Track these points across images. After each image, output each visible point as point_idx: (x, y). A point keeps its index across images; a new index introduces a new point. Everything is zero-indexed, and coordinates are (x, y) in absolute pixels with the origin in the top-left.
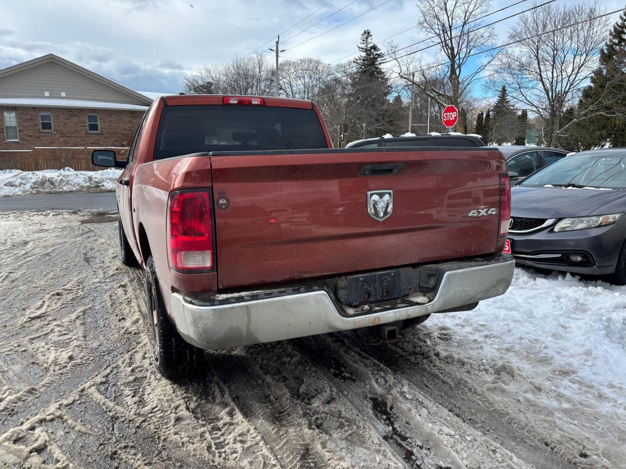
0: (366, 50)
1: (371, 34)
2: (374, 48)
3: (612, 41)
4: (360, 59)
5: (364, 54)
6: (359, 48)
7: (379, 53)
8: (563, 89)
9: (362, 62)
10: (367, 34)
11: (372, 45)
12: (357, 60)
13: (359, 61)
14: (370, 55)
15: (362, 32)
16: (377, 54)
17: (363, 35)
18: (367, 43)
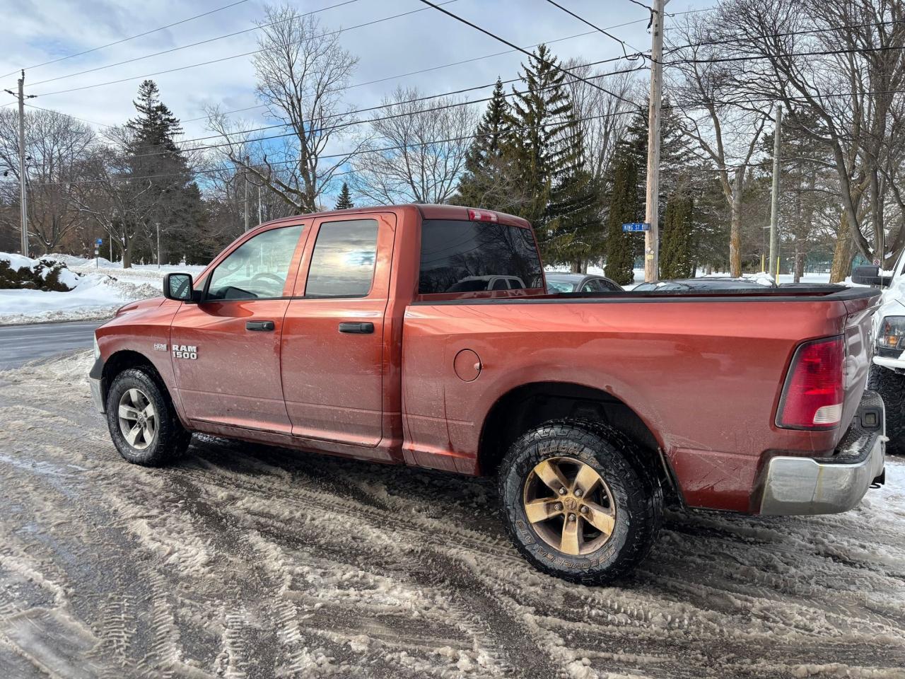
0: (149, 111)
1: (157, 88)
2: (162, 109)
3: (476, 145)
4: (139, 123)
5: (145, 116)
6: (137, 105)
7: (171, 118)
8: (437, 195)
9: (142, 127)
10: (150, 87)
11: (159, 104)
12: (134, 123)
13: (137, 126)
14: (155, 119)
15: (142, 82)
16: (168, 119)
17: (143, 87)
18: (150, 101)
